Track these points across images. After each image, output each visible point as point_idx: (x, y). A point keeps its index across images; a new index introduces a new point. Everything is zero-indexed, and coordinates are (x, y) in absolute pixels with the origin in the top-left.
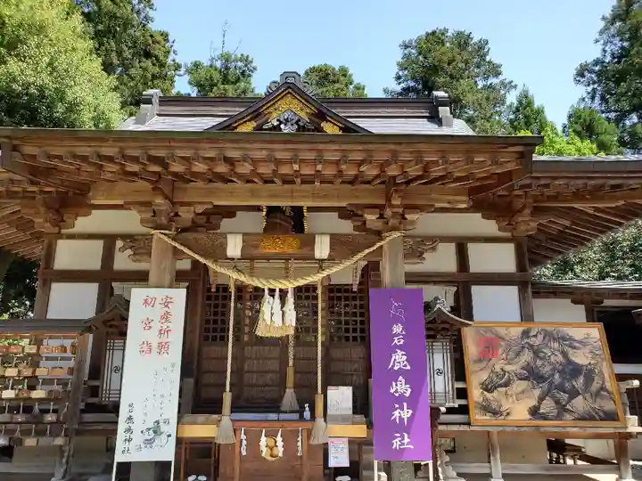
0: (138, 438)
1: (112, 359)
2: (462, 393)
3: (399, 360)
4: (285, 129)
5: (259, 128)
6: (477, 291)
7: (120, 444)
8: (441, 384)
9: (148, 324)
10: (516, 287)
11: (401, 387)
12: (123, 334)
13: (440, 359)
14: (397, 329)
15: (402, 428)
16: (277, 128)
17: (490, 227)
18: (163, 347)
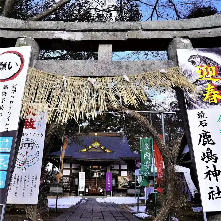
0: (81, 188)
1: (76, 180)
2: (117, 185)
3: (109, 180)
4: (96, 148)
5: (92, 148)
6: (121, 172)
7: (79, 189)
8: (114, 184)
9: (81, 176)
10: (127, 171)
11: (109, 183)
12: (78, 177)
13: (114, 181)
14: (109, 177)
15: (109, 188)
16: (94, 147)
17: (124, 162)
18: (83, 179)
